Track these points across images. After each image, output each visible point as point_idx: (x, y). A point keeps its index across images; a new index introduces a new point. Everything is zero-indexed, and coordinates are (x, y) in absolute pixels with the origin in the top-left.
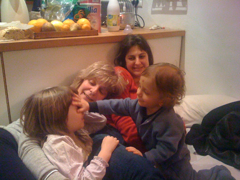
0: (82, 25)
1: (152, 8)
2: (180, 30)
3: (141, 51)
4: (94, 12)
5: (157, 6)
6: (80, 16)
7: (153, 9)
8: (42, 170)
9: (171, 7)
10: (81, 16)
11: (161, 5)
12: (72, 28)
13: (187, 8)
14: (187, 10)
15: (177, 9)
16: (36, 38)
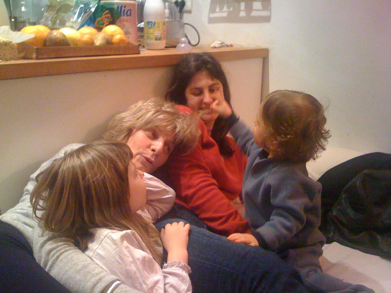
0: (112, 36)
1: (209, 13)
2: (259, 48)
3: (213, 80)
4: (127, 16)
5: (218, 10)
6: (105, 22)
7: (212, 15)
8: (95, 285)
9: (243, 10)
10: (107, 22)
11: (225, 9)
12: (97, 41)
13: (271, 13)
14: (271, 15)
15: (254, 14)
16: (39, 57)
